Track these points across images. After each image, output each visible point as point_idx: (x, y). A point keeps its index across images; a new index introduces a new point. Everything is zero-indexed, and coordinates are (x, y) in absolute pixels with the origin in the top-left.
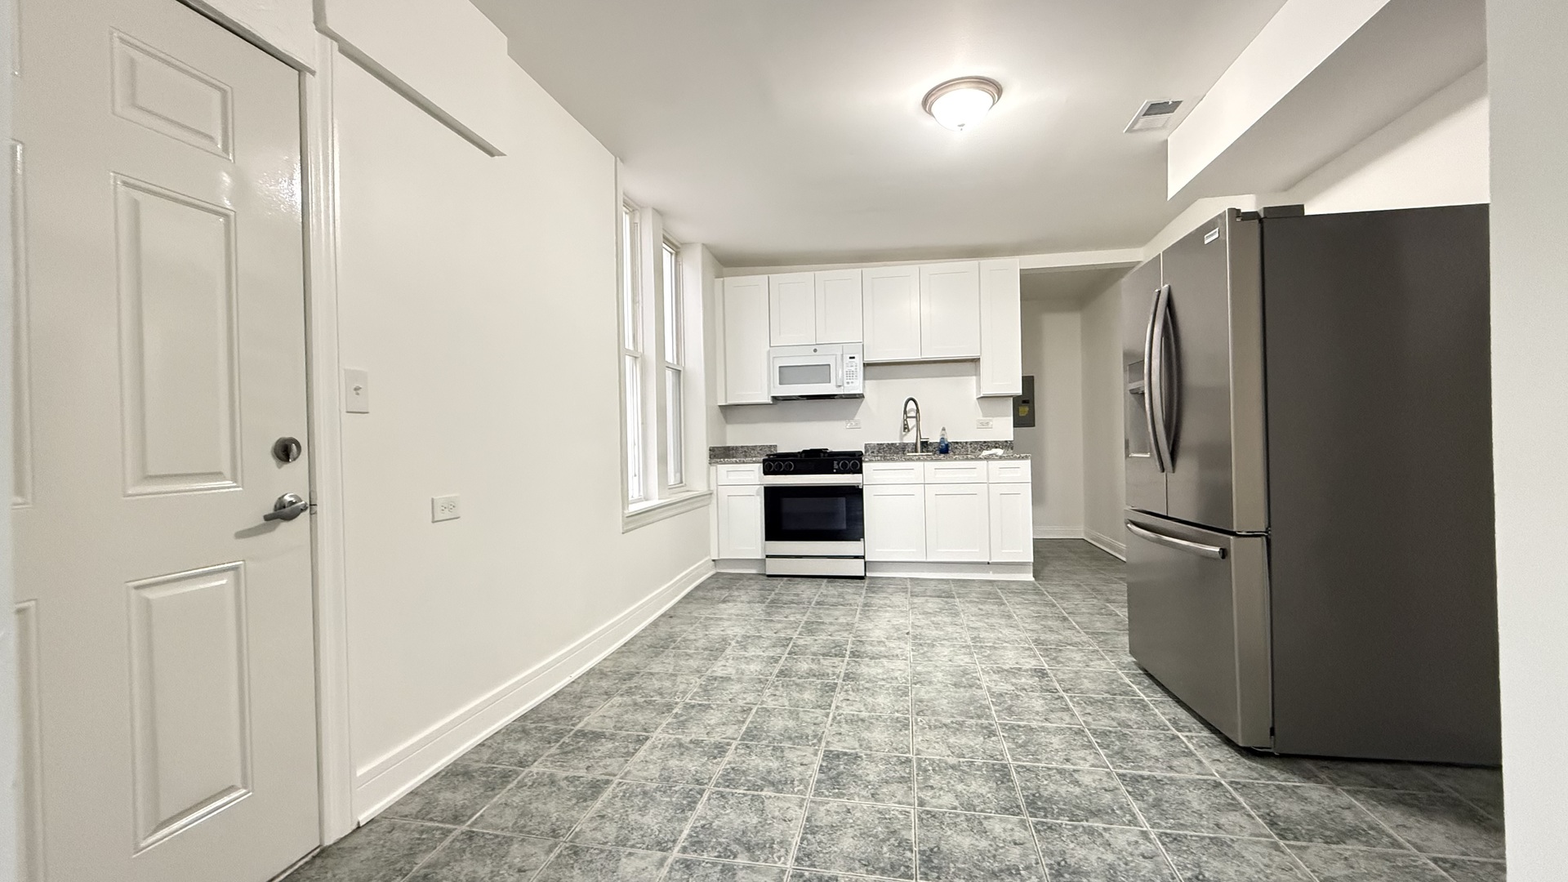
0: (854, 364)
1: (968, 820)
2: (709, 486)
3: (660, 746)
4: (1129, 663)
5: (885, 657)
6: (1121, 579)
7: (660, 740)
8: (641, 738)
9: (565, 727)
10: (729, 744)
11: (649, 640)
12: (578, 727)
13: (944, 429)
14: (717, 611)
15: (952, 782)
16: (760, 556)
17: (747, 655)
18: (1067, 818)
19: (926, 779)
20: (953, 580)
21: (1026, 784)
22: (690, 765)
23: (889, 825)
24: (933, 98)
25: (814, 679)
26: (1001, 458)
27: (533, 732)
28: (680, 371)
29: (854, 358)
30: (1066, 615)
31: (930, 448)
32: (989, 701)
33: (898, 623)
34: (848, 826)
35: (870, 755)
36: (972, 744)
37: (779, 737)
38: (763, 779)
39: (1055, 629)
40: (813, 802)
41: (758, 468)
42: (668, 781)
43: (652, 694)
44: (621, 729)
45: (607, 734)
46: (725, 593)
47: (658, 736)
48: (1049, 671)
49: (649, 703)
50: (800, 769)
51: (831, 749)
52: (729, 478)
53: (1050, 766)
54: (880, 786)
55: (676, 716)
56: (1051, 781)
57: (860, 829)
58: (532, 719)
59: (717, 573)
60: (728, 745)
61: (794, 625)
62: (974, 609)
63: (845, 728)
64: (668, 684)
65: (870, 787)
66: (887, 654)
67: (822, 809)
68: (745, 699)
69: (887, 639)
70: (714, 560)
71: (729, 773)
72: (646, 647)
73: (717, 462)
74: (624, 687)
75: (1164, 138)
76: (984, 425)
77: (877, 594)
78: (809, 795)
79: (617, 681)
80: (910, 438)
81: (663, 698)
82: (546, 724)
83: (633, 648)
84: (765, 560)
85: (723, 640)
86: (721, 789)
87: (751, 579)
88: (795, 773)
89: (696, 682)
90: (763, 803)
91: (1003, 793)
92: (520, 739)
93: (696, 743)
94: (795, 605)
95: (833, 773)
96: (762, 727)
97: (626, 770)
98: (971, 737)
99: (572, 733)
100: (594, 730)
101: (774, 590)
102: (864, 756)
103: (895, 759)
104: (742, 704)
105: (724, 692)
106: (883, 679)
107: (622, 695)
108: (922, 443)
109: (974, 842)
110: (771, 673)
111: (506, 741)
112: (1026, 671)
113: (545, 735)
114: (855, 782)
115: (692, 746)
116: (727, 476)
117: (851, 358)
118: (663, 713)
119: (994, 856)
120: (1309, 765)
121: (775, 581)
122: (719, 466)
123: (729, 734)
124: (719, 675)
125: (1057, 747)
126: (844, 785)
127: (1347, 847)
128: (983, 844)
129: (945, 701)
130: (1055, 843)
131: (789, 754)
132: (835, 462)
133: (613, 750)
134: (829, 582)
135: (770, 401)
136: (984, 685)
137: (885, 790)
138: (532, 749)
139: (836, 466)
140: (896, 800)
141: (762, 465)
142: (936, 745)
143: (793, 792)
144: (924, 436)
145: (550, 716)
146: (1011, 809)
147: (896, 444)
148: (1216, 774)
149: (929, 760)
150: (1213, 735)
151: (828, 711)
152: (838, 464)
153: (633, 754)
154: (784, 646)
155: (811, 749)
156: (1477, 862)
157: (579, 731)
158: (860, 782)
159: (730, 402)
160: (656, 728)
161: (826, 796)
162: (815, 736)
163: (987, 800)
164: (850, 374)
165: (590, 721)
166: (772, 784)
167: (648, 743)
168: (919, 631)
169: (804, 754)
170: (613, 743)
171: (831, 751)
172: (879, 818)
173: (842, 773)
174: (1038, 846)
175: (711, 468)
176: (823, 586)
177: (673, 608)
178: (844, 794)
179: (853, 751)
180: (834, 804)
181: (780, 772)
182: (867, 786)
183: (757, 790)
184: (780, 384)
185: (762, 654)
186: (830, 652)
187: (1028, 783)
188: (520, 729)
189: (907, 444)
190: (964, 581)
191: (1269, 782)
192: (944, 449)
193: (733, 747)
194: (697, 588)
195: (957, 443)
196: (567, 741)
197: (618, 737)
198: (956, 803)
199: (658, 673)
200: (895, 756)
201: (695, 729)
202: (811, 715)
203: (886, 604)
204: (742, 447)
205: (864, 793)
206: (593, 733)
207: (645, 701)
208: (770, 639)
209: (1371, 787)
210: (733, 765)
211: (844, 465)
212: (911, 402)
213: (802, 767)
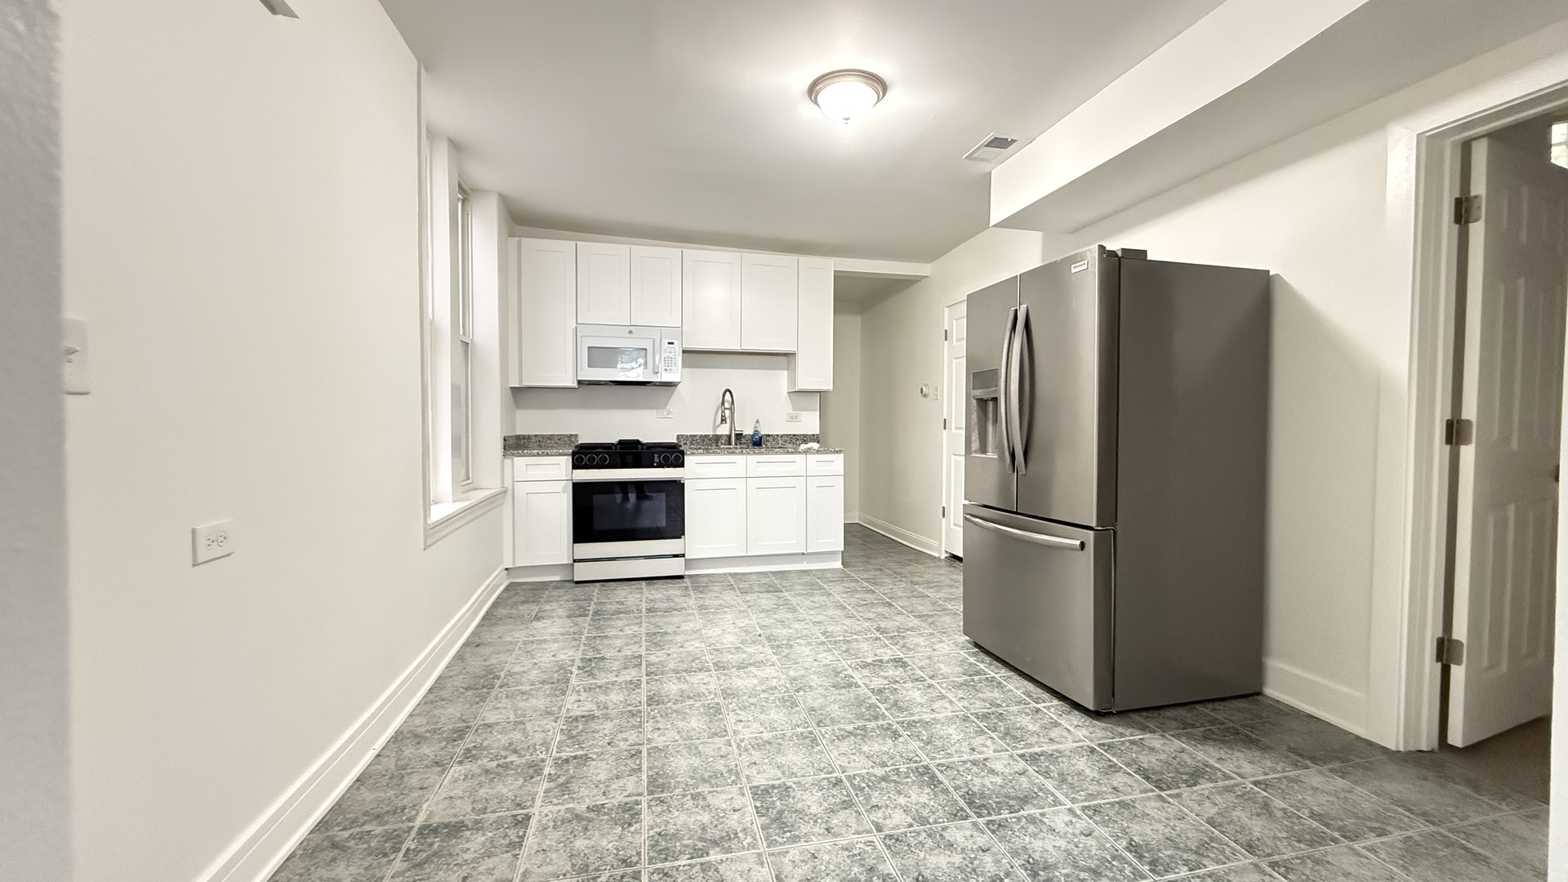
0: (673, 351)
1: (930, 836)
2: (503, 482)
3: (552, 824)
4: (963, 642)
5: (751, 664)
6: (910, 560)
7: (547, 815)
8: (519, 818)
9: (400, 825)
10: (638, 803)
11: (459, 682)
12: (419, 822)
13: (758, 422)
14: (535, 632)
15: (891, 795)
16: (567, 560)
17: (599, 682)
18: (1007, 811)
19: (868, 798)
20: (771, 572)
21: (955, 783)
22: (604, 843)
23: (863, 862)
24: (821, 86)
25: (691, 702)
26: (818, 452)
27: (352, 843)
28: (468, 344)
29: (672, 343)
30: (889, 600)
31: (743, 440)
32: (874, 700)
33: (744, 625)
34: (823, 874)
35: (799, 782)
36: (885, 749)
37: (691, 782)
38: (701, 839)
39: (887, 615)
40: (773, 854)
41: (566, 461)
42: (587, 871)
43: (503, 753)
44: (484, 811)
45: (467, 822)
46: (535, 608)
47: (540, 811)
48: (907, 660)
49: (506, 766)
50: (736, 816)
51: (755, 784)
52: (528, 473)
53: (963, 759)
54: (829, 817)
55: (551, 778)
56: (973, 775)
57: (838, 875)
58: (338, 825)
59: (511, 585)
60: (638, 805)
61: (635, 639)
62: (808, 603)
63: (756, 756)
64: (517, 736)
65: (819, 821)
66: (751, 662)
67: (786, 860)
68: (626, 740)
69: (742, 643)
70: (506, 569)
71: (657, 841)
72: (461, 690)
73: (513, 454)
74: (459, 750)
75: (989, 171)
76: (793, 418)
77: (706, 594)
78: (763, 847)
79: (444, 743)
80: (724, 430)
81: (521, 756)
82: (367, 828)
83: (444, 694)
84: (573, 565)
85: (561, 668)
86: (659, 865)
87: (556, 588)
88: (733, 821)
89: (554, 728)
90: (717, 870)
91: (942, 797)
92: (334, 860)
93: (597, 809)
94: (623, 615)
95: (773, 813)
96: (665, 773)
97: (522, 870)
98: (880, 742)
99: (413, 833)
100: (447, 820)
101: (592, 600)
102: (794, 786)
103: (826, 781)
104: (625, 747)
105: (597, 736)
106: (764, 691)
107: (460, 763)
108: (737, 435)
109: (948, 859)
110: (640, 702)
111: (313, 869)
112: (888, 662)
113: (373, 845)
114: (801, 819)
115: (592, 815)
116: (527, 471)
117: (669, 343)
118: (532, 777)
119: (974, 870)
120: (1135, 717)
121: (588, 588)
122: (515, 458)
123: (630, 788)
124: (578, 713)
125: (957, 738)
126: (792, 826)
127: (1203, 786)
128: (957, 859)
129: (836, 707)
130: (1013, 840)
131: (714, 801)
132: (656, 455)
133: (489, 845)
134: (648, 584)
135: (575, 385)
136: (860, 683)
137: (836, 821)
138: (362, 871)
139: (656, 460)
140: (853, 831)
141: (570, 457)
142: (854, 757)
143: (743, 848)
144: (738, 428)
145: (366, 814)
146: (957, 815)
147: (709, 435)
148: (1085, 739)
149: (858, 775)
150: (1061, 703)
151: (727, 738)
152: (659, 457)
153: (520, 844)
154: (636, 666)
155: (735, 789)
156: (1276, 778)
157: (423, 828)
158: (806, 818)
159: (526, 383)
160: (533, 800)
161: (781, 844)
162: (730, 771)
163: (934, 809)
164: (669, 362)
165: (432, 808)
166: (715, 843)
167: (533, 822)
168: (768, 632)
169: (730, 797)
170: (484, 835)
171: (758, 787)
172: (848, 857)
173: (783, 811)
174: (1003, 848)
175: (506, 461)
176: (644, 590)
177: (474, 634)
178: (798, 837)
179: (779, 782)
180: (795, 851)
181: (716, 826)
182: (816, 821)
183: (702, 856)
184: (589, 366)
185: (616, 679)
186: (691, 668)
187: (956, 782)
188: (325, 843)
189: (721, 436)
190: (781, 572)
191: (1123, 739)
192: (757, 442)
193: (644, 805)
194: (495, 605)
195: (769, 436)
196: (413, 847)
197: (486, 824)
198: (910, 820)
199: (497, 724)
200: (824, 779)
201: (584, 791)
202: (712, 746)
203: (720, 605)
204: (536, 436)
205: (817, 830)
206: (447, 826)
207: (498, 765)
208: (618, 660)
209: (1184, 729)
210: (658, 830)
211: (666, 459)
212: (728, 393)
213: (736, 813)
